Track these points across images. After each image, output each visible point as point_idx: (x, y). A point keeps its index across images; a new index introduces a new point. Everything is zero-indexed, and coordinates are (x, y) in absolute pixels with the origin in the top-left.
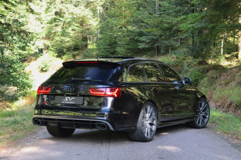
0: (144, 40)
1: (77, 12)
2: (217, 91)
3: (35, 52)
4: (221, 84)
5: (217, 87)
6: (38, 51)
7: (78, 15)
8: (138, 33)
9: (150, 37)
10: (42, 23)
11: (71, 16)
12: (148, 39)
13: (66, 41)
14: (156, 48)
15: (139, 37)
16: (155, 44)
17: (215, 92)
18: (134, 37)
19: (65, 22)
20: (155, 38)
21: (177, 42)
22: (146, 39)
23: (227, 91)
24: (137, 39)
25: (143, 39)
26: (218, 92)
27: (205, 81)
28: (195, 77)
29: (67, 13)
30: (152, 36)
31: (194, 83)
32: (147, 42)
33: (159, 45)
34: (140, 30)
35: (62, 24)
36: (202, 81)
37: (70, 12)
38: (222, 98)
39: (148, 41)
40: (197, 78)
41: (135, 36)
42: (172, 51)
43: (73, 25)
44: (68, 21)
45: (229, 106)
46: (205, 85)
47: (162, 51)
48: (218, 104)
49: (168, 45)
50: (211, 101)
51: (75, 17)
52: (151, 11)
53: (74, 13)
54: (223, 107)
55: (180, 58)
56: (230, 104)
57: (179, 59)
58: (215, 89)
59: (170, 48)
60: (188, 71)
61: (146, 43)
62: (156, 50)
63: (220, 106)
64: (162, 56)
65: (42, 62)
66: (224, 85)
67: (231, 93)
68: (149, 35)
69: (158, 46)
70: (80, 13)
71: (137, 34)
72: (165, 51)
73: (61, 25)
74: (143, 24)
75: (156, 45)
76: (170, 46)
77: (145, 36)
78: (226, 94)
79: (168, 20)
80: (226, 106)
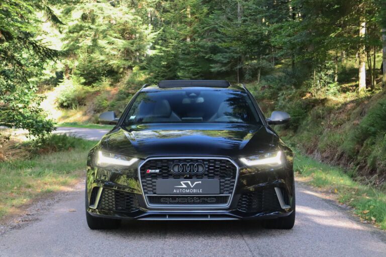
0: (219, 59)
1: (116, 16)
2: (324, 137)
3: (51, 76)
4: (330, 126)
5: (324, 130)
6: (55, 76)
7: (118, 19)
8: (210, 48)
9: (228, 55)
10: (61, 32)
11: (107, 22)
12: (226, 58)
13: (100, 59)
14: (238, 72)
15: (212, 55)
16: (236, 65)
17: (321, 137)
18: (204, 55)
19: (97, 30)
20: (236, 56)
21: (270, 62)
22: (223, 58)
23: (338, 136)
24: (208, 58)
25: (218, 57)
26: (326, 138)
27: (309, 121)
28: (294, 116)
29: (101, 16)
30: (232, 54)
31: (292, 125)
32: (224, 62)
33: (242, 67)
34: (213, 45)
35: (93, 33)
36: (304, 122)
37: (106, 15)
38: (330, 146)
39: (226, 61)
40: (297, 117)
41: (206, 53)
42: (262, 77)
43: (111, 36)
44: (103, 29)
45: (340, 158)
46: (308, 127)
47: (247, 77)
48: (325, 155)
49: (257, 67)
50: (316, 151)
51: (114, 22)
52: (230, 14)
53: (113, 17)
54: (332, 159)
55: (275, 87)
56: (342, 155)
57: (273, 88)
58: (321, 134)
59: (260, 71)
60: (284, 106)
61: (222, 63)
62: (238, 74)
63: (327, 158)
64: (248, 83)
65: (62, 92)
66: (335, 127)
67: (343, 139)
68: (226, 52)
69: (241, 69)
70: (121, 16)
71: (208, 49)
72: (252, 77)
73: (92, 36)
74: (218, 35)
75: (238, 67)
76: (259, 68)
77: (220, 54)
78: (337, 141)
79: (256, 30)
80: (336, 157)
